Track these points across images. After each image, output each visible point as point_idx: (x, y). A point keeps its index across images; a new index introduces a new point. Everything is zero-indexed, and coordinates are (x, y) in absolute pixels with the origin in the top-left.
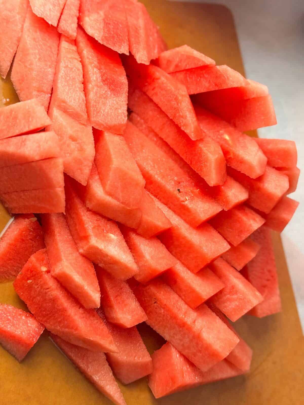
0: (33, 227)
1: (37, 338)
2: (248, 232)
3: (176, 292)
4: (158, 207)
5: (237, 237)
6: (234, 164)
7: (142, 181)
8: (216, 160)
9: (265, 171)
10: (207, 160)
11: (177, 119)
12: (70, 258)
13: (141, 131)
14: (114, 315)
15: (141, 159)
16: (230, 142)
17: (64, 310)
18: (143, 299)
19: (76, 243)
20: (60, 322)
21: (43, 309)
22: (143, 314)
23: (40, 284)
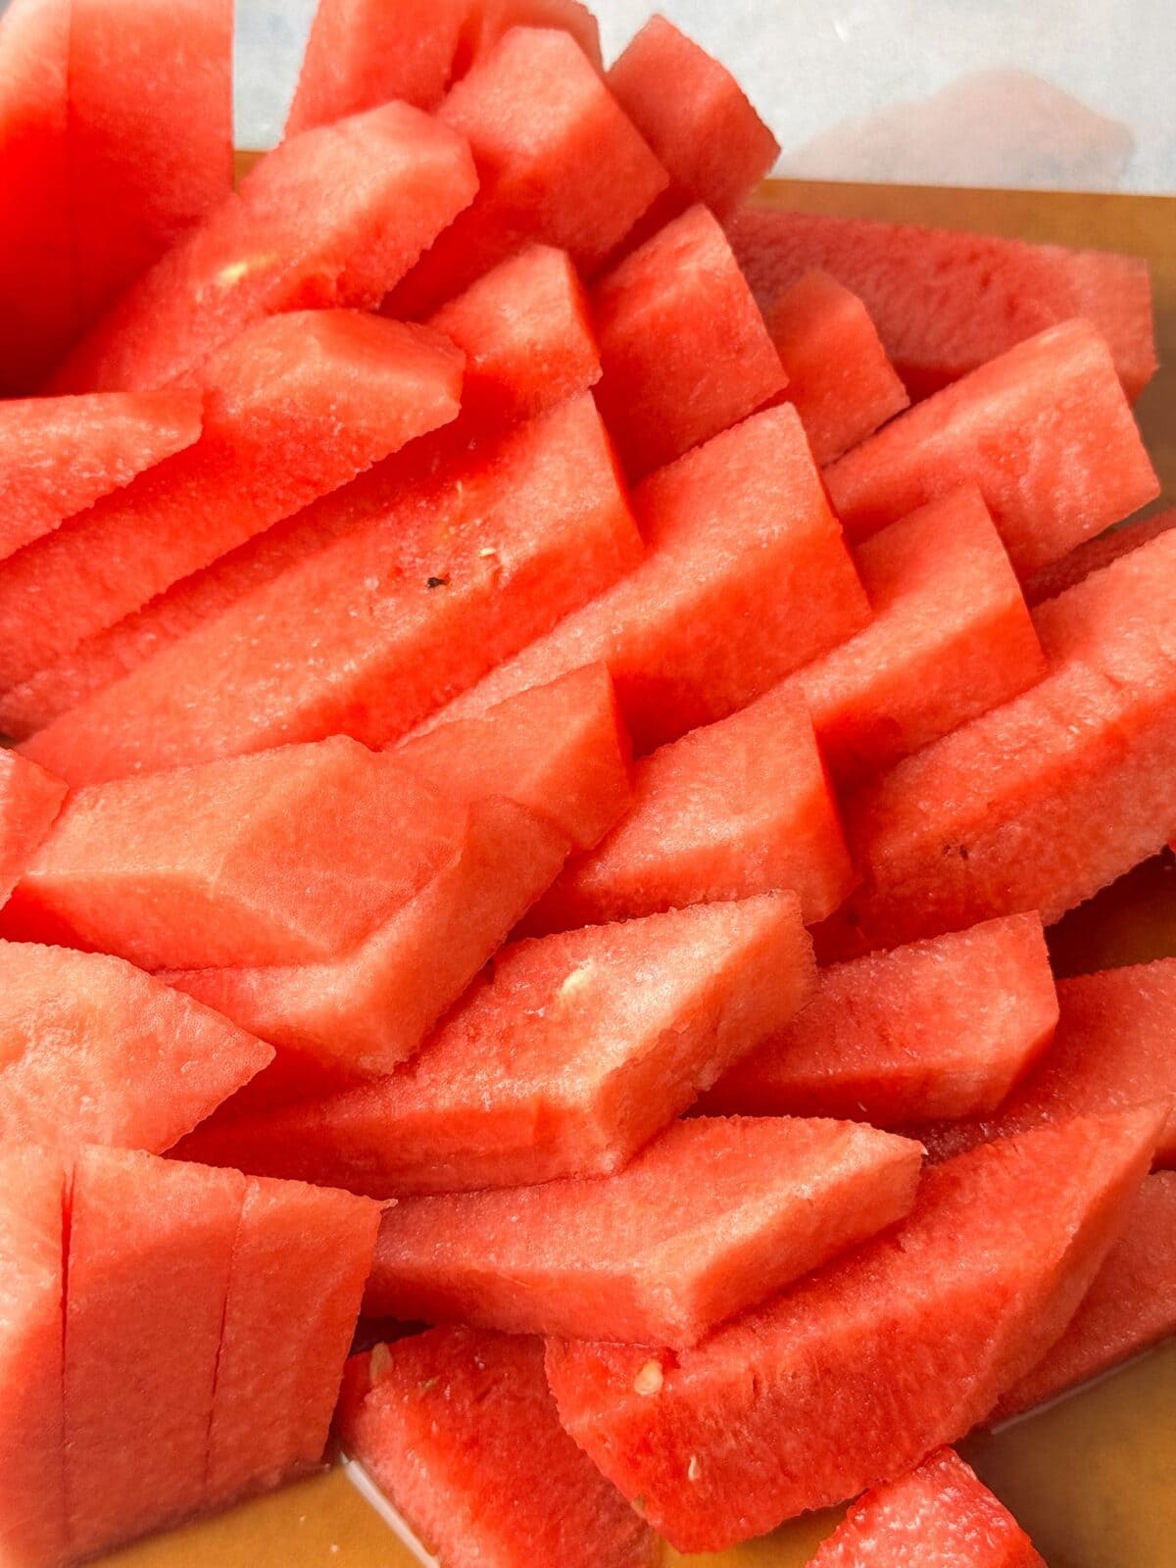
0: (419, 1371)
1: (991, 1506)
2: (736, 297)
3: (943, 734)
4: (492, 709)
5: (745, 363)
6: (379, 271)
7: (338, 751)
8: (329, 349)
9: (458, 131)
10: (319, 398)
11: (70, 492)
12: (629, 1230)
13: (87, 693)
14: (973, 1079)
15: (227, 729)
16: (262, 261)
17: (889, 1330)
18: (931, 908)
19: (563, 1178)
20: (943, 1367)
21: (854, 1434)
22: (1005, 928)
23: (721, 1421)
